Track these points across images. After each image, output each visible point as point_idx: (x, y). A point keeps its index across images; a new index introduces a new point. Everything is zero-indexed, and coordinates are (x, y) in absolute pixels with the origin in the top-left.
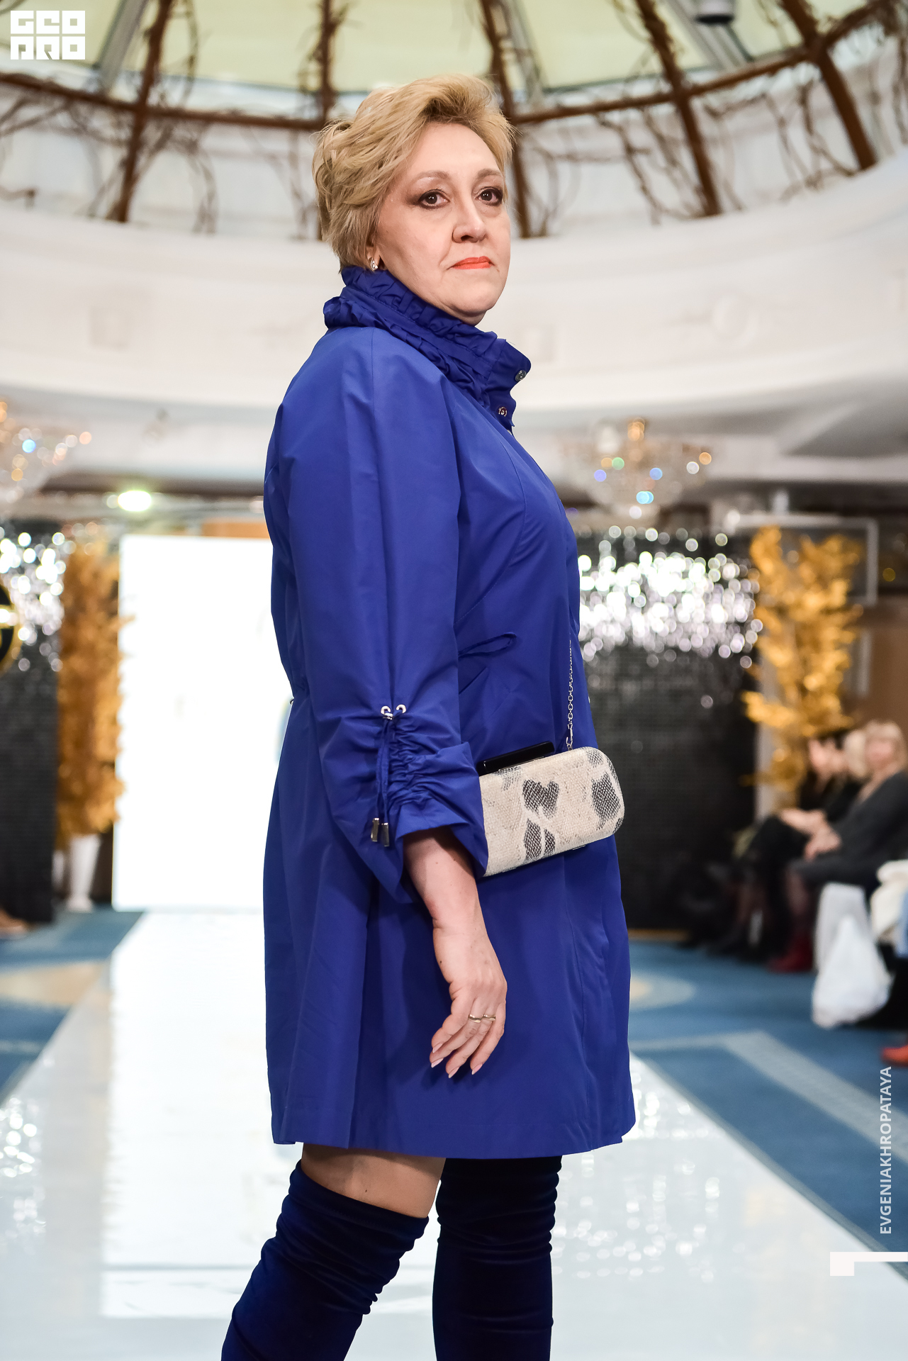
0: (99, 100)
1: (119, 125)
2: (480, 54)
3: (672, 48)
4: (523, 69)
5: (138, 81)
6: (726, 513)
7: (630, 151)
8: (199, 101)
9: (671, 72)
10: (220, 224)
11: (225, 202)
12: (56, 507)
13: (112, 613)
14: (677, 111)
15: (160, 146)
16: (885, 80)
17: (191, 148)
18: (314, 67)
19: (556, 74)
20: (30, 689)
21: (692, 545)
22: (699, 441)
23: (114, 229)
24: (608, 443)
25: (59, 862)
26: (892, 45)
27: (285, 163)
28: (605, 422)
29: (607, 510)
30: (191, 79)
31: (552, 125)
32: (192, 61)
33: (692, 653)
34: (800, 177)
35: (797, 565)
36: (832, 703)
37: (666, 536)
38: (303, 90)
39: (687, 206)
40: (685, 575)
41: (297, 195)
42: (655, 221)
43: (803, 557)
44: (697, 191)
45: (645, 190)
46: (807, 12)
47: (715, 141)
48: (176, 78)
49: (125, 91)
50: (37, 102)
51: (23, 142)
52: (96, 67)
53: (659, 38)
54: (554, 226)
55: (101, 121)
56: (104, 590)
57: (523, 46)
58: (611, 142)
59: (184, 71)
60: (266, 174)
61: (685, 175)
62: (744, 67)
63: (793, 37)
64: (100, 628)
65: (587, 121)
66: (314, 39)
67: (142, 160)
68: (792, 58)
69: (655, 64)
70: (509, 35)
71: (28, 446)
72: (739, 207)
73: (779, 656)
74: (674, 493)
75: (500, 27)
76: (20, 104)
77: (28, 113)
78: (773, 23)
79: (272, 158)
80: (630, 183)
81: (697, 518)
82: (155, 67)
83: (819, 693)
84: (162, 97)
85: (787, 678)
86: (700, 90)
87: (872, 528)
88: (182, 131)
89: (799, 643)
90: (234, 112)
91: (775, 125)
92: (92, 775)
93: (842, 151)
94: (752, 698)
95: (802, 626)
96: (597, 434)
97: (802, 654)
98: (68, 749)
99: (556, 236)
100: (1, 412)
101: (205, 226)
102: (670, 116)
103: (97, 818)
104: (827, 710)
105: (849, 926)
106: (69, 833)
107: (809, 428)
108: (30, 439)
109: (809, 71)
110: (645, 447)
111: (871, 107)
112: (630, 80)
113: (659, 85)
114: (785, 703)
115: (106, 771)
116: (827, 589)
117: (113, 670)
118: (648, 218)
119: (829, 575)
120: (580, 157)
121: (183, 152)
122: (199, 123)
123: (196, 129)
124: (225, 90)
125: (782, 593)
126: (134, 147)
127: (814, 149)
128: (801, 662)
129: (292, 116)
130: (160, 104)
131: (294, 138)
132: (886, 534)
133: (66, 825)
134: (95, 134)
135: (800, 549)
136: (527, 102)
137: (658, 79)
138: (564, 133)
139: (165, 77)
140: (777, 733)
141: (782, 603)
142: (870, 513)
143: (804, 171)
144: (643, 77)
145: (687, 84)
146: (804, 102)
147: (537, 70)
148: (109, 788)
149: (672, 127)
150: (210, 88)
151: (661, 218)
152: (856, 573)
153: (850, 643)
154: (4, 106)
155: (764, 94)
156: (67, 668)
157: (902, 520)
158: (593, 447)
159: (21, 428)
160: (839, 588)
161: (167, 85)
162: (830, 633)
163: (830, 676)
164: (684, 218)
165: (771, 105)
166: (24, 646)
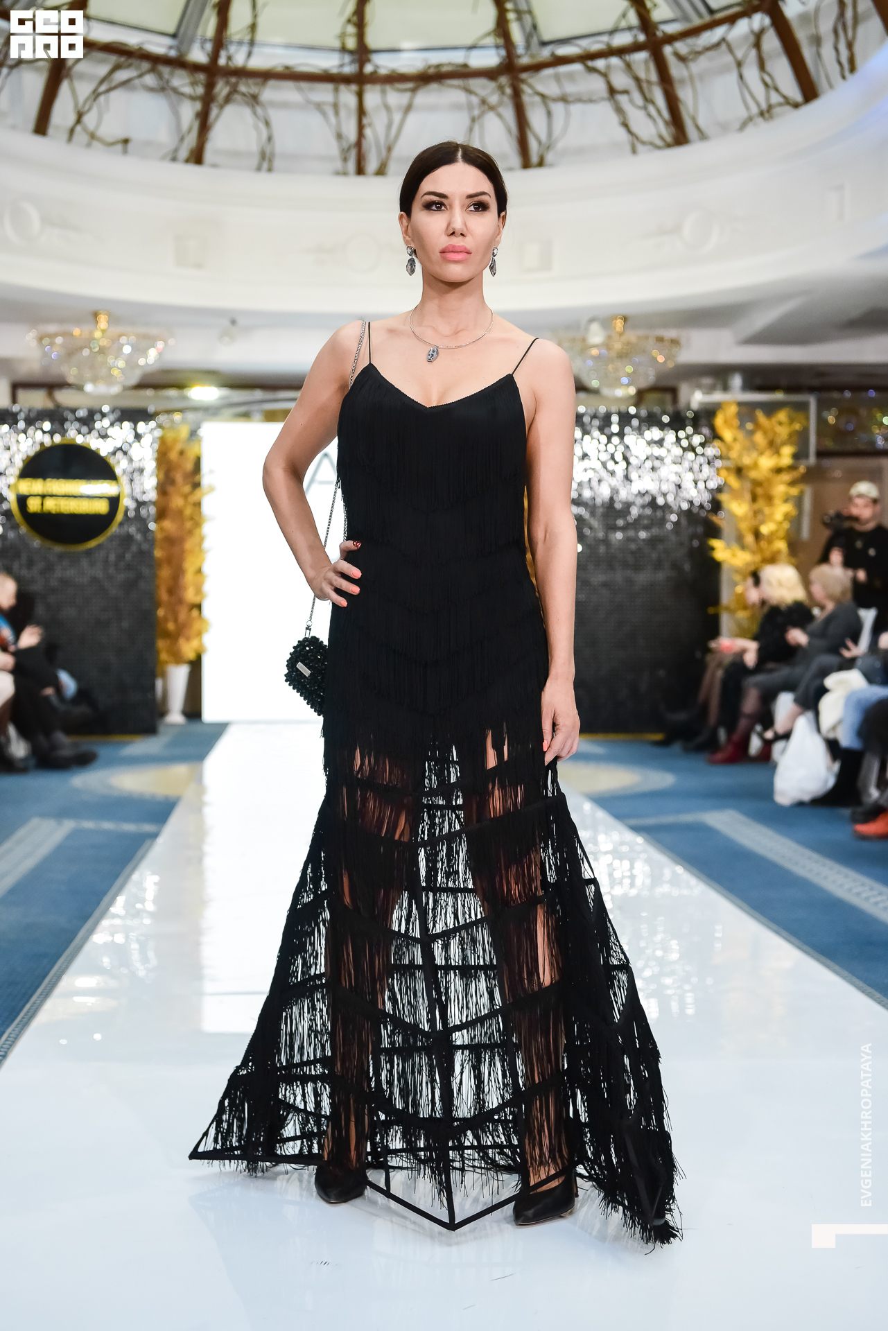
0: (179, 63)
1: (193, 84)
2: (488, 15)
3: (649, 4)
4: (523, 27)
5: (209, 47)
6: (693, 393)
7: (612, 91)
8: (257, 63)
9: (646, 24)
10: (277, 163)
11: (280, 145)
12: (148, 399)
13: (197, 485)
14: (650, 56)
15: (228, 100)
16: (826, 26)
17: (254, 100)
18: (351, 29)
19: (550, 29)
20: (134, 548)
21: (666, 419)
22: (671, 333)
23: (193, 169)
24: (596, 336)
25: (159, 684)
27: (330, 112)
28: (592, 320)
29: (595, 392)
30: (252, 43)
31: (548, 72)
32: (253, 27)
33: (667, 507)
34: (755, 110)
35: (752, 433)
36: (781, 545)
37: (643, 413)
38: (343, 50)
39: (661, 137)
40: (660, 443)
41: (339, 136)
42: (634, 151)
43: (757, 427)
44: (666, 123)
45: (625, 125)
47: (682, 81)
48: (240, 43)
49: (199, 55)
50: (129, 66)
51: (118, 99)
52: (174, 36)
54: (549, 157)
55: (180, 80)
56: (189, 466)
57: (523, 7)
58: (598, 84)
59: (247, 38)
60: (315, 119)
61: (659, 111)
62: (707, 18)
64: (186, 497)
65: (577, 67)
66: (351, 7)
67: (214, 112)
68: (747, 9)
69: (633, 19)
71: (127, 349)
72: (703, 136)
73: (737, 507)
74: (649, 378)
76: (117, 67)
77: (122, 75)
79: (319, 107)
80: (614, 119)
81: (668, 397)
82: (224, 34)
83: (770, 538)
84: (229, 58)
85: (744, 526)
86: (671, 39)
87: (812, 401)
88: (242, 88)
89: (754, 498)
90: (287, 68)
91: (734, 66)
92: (182, 615)
93: (790, 88)
94: (715, 543)
95: (756, 483)
96: (587, 329)
97: (757, 506)
98: (164, 595)
99: (551, 165)
100: (103, 322)
101: (265, 165)
102: (646, 62)
103: (188, 650)
104: (779, 552)
105: (803, 725)
106: (167, 662)
107: (761, 320)
108: (128, 344)
109: (762, 20)
110: (624, 338)
111: (814, 49)
112: (612, 32)
113: (636, 36)
114: (743, 547)
115: (195, 613)
116: (777, 452)
117: (197, 531)
118: (628, 148)
119: (778, 441)
120: (570, 99)
121: (247, 104)
122: (259, 80)
123: (256, 84)
124: (280, 51)
125: (740, 456)
126: (208, 100)
127: (766, 85)
128: (756, 513)
129: (335, 71)
130: (228, 63)
131: (336, 90)
132: (823, 406)
133: (164, 656)
134: (175, 90)
135: (754, 420)
136: (526, 54)
137: (635, 31)
138: (557, 78)
139: (231, 42)
140: (737, 571)
141: (740, 464)
142: (811, 389)
143: (758, 104)
144: (623, 30)
145: (659, 34)
146: (757, 45)
147: (535, 27)
148: (196, 626)
149: (647, 70)
150: (267, 50)
151: (640, 147)
152: (800, 439)
153: (795, 496)
154: (103, 70)
155: (723, 40)
156: (162, 529)
157: (835, 395)
158: (584, 340)
159: (120, 336)
160: (787, 451)
161: (232, 49)
162: (780, 489)
163: (780, 523)
164: (656, 147)
165: (730, 49)
166: (127, 511)
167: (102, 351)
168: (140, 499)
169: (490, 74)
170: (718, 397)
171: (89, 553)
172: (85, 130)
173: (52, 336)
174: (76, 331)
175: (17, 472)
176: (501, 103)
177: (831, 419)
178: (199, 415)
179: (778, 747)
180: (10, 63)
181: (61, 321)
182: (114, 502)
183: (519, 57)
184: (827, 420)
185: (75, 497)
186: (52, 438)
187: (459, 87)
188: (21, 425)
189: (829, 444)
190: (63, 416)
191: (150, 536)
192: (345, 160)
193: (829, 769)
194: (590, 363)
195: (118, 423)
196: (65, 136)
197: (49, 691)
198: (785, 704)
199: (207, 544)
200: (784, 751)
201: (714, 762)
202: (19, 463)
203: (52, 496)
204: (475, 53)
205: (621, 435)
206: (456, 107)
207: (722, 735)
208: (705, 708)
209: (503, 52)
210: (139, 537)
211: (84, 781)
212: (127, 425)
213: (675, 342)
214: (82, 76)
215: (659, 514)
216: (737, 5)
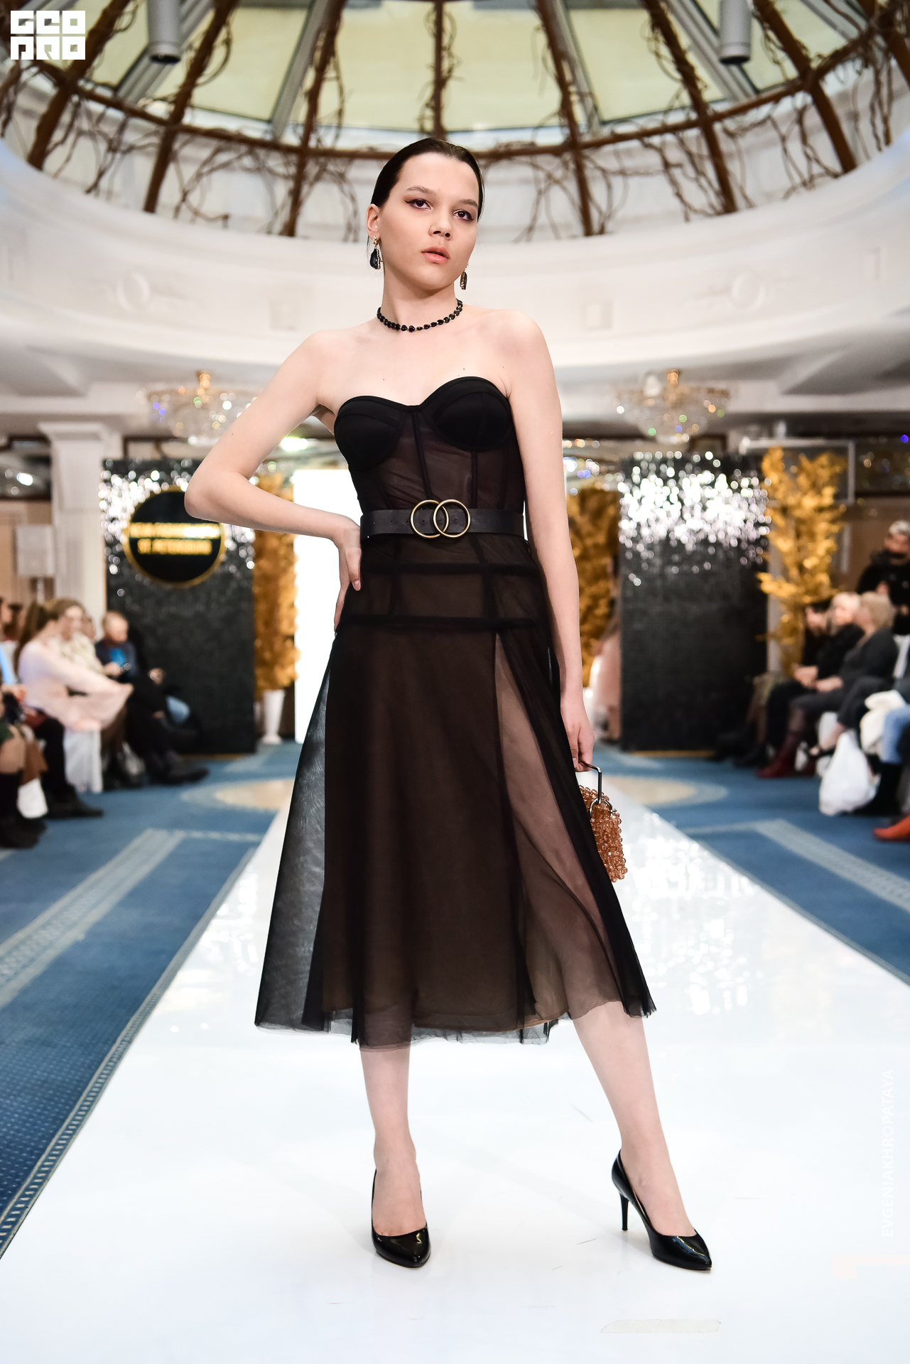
0: (273, 146)
1: (287, 164)
2: (553, 98)
3: (700, 85)
4: (585, 108)
5: (301, 131)
6: (741, 439)
7: (667, 165)
8: (345, 144)
9: (698, 103)
14: (701, 132)
15: (318, 178)
16: (863, 103)
17: (341, 178)
18: (429, 113)
19: (609, 110)
20: (234, 585)
21: (717, 463)
22: (721, 385)
23: (286, 241)
24: (653, 388)
25: (257, 708)
26: (869, 74)
28: (649, 374)
29: (652, 440)
30: (339, 127)
31: (608, 148)
32: (340, 113)
33: (718, 544)
34: (797, 180)
35: (795, 476)
36: (824, 578)
37: (696, 458)
38: (422, 130)
39: (712, 206)
40: (712, 484)
42: (687, 219)
43: (801, 469)
44: (717, 194)
45: (679, 195)
46: (804, 52)
47: (731, 155)
48: (329, 127)
49: (291, 138)
50: (228, 150)
51: (219, 180)
52: (269, 122)
53: (689, 78)
54: (610, 226)
55: (275, 162)
57: (585, 89)
58: (653, 159)
59: (335, 122)
61: (709, 183)
62: (754, 97)
63: (791, 72)
65: (635, 144)
66: (429, 92)
67: (305, 189)
68: (790, 89)
69: (686, 99)
70: (574, 81)
71: (227, 405)
72: (750, 205)
73: (784, 544)
74: (701, 426)
75: (568, 77)
76: (218, 151)
77: (223, 158)
78: (777, 62)
80: (668, 190)
81: (718, 444)
82: (314, 119)
83: (813, 572)
84: (319, 141)
85: (789, 561)
86: (720, 117)
87: (851, 446)
88: (331, 167)
89: (798, 535)
90: (371, 149)
91: (778, 140)
92: (278, 645)
93: (830, 158)
94: (764, 577)
95: (800, 521)
96: (644, 382)
97: (800, 542)
98: (260, 627)
99: (611, 233)
100: (205, 381)
101: (351, 237)
102: (698, 138)
103: (283, 677)
104: (820, 585)
105: (846, 742)
106: (263, 689)
107: (804, 372)
108: (228, 400)
109: (804, 98)
110: (679, 390)
111: (852, 123)
112: (667, 111)
113: (688, 114)
114: (788, 580)
115: (288, 643)
116: (820, 493)
117: (291, 569)
118: (682, 216)
119: (820, 482)
120: (628, 172)
121: (335, 181)
122: (346, 159)
123: (344, 164)
124: (364, 134)
125: (785, 497)
126: (299, 180)
127: (808, 157)
128: (799, 549)
130: (317, 146)
132: (860, 451)
133: (261, 683)
134: (271, 171)
135: (798, 464)
136: (588, 132)
137: (688, 110)
138: (617, 154)
139: (321, 126)
140: (783, 601)
141: (784, 504)
142: (849, 435)
143: (800, 174)
144: (676, 109)
145: (710, 112)
146: (800, 121)
147: (596, 108)
148: (290, 655)
149: (699, 146)
150: (353, 133)
151: (692, 216)
152: (840, 481)
153: (835, 533)
154: (205, 153)
155: (769, 117)
156: (257, 567)
157: (872, 440)
158: (642, 392)
159: (221, 393)
160: (829, 492)
161: (322, 132)
162: (822, 526)
163: (822, 558)
164: (709, 215)
165: (775, 125)
166: (228, 552)
167: (204, 407)
168: (239, 540)
169: (555, 151)
170: (764, 443)
171: (193, 589)
172: (190, 208)
173: (160, 394)
174: (181, 389)
175: (129, 517)
176: (565, 178)
177: (867, 462)
178: (291, 464)
179: (822, 763)
180: (123, 148)
181: (168, 380)
182: (216, 543)
183: (581, 135)
184: (862, 464)
185: (181, 539)
186: (160, 486)
187: (527, 163)
188: (132, 474)
189: (866, 486)
190: (169, 466)
191: (249, 574)
193: (870, 782)
194: (647, 413)
196: (171, 213)
197: (159, 715)
198: (828, 723)
199: (298, 582)
200: (827, 766)
201: (763, 777)
202: (132, 510)
203: (160, 538)
204: (542, 133)
205: (676, 478)
206: (525, 181)
207: (771, 752)
208: (753, 728)
209: (567, 131)
210: (238, 574)
211: (192, 796)
213: (725, 394)
214: (187, 160)
215: (711, 550)
216: (783, 84)
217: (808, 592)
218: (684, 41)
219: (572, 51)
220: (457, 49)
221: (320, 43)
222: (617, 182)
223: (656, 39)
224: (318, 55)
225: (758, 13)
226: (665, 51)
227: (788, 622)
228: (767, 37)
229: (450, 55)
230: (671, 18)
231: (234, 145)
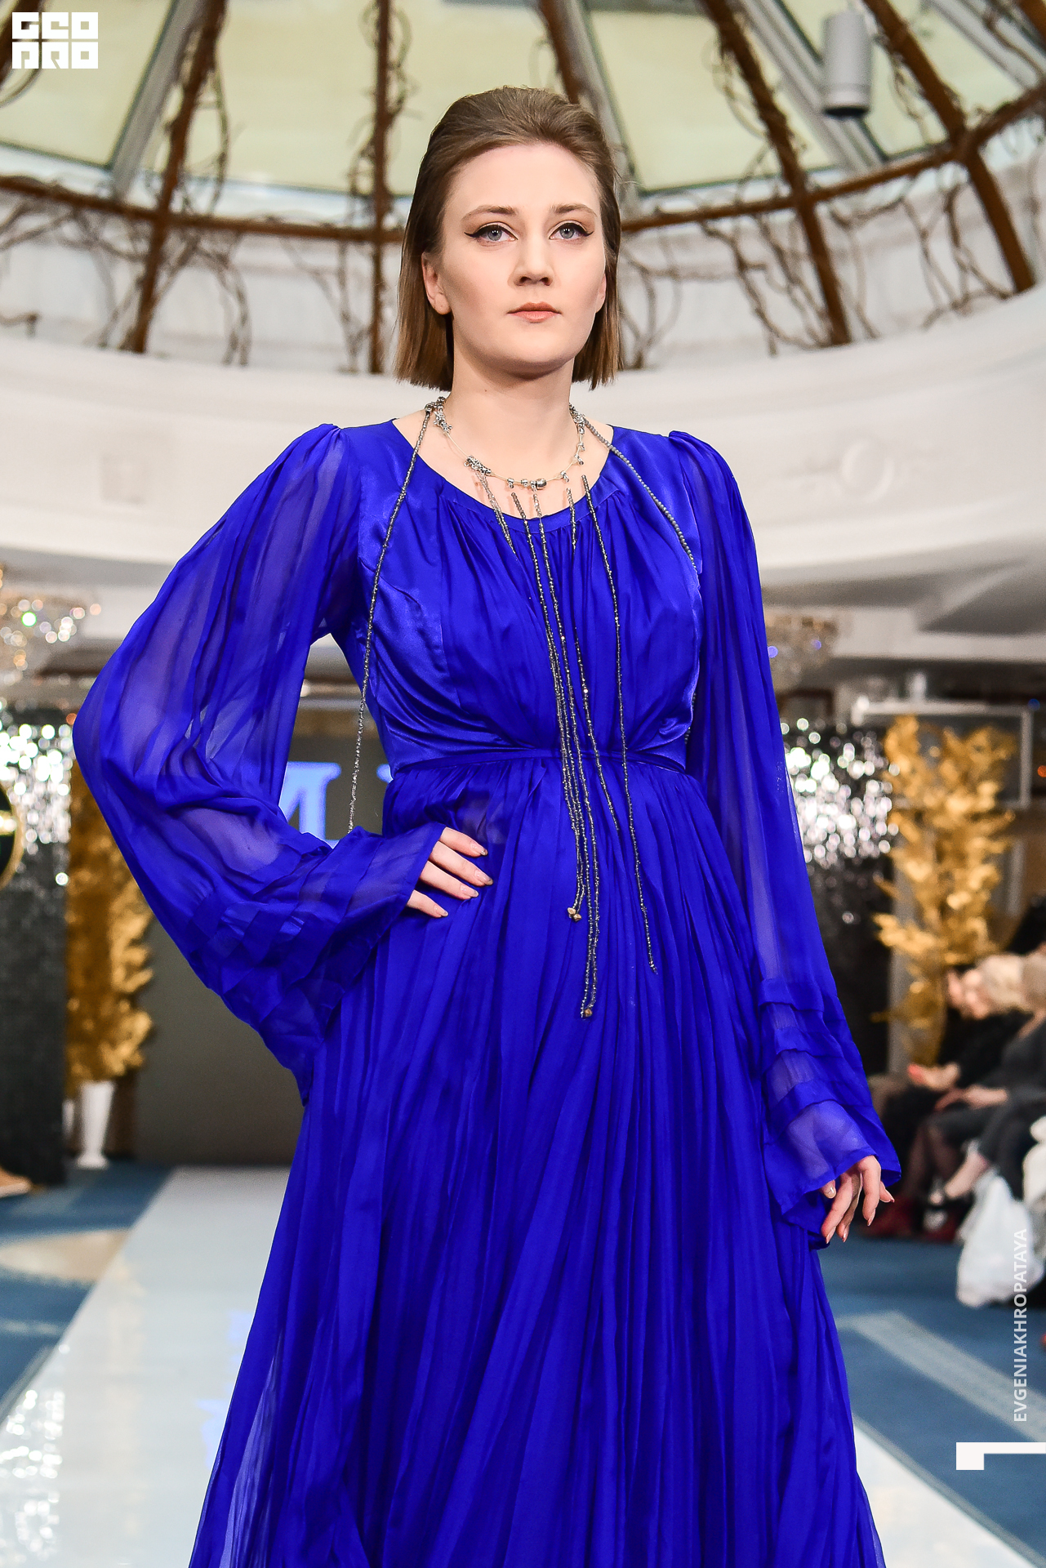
0: (113, 207)
1: (134, 237)
3: (794, 145)
5: (157, 185)
6: (854, 700)
7: (742, 266)
8: (228, 208)
9: (791, 171)
10: (255, 354)
11: (258, 328)
12: (59, 691)
14: (797, 217)
15: (183, 261)
17: (221, 262)
18: (366, 166)
19: (654, 174)
20: (35, 911)
21: (815, 738)
22: (823, 614)
23: (130, 360)
25: (69, 1109)
27: (333, 282)
30: (221, 180)
31: (650, 235)
32: (222, 159)
34: (945, 300)
35: (938, 761)
36: (978, 926)
38: (354, 193)
39: (812, 333)
40: (806, 771)
41: (346, 318)
42: (773, 351)
43: (946, 752)
44: (820, 315)
45: (760, 313)
46: (955, 103)
47: (843, 255)
48: (204, 180)
49: (142, 196)
50: (39, 210)
51: (23, 256)
52: (107, 167)
53: (778, 132)
54: (651, 356)
55: (114, 232)
58: (721, 255)
59: (214, 175)
60: (310, 292)
61: (809, 296)
62: (878, 167)
63: (936, 132)
65: (692, 229)
66: (366, 133)
67: (163, 278)
68: (935, 158)
69: (772, 163)
71: (29, 620)
72: (872, 335)
73: (916, 869)
74: (792, 677)
76: (21, 212)
77: (30, 223)
78: (913, 115)
79: (317, 274)
80: (744, 305)
81: (820, 706)
82: (179, 168)
83: (963, 914)
84: (187, 202)
86: (827, 195)
87: (1026, 716)
88: (206, 245)
89: (940, 856)
90: (271, 219)
91: (916, 237)
92: (107, 1008)
93: (996, 270)
94: (884, 920)
95: (944, 835)
97: (942, 868)
98: (79, 981)
99: (654, 368)
101: (237, 357)
102: (791, 225)
103: (113, 1060)
104: (972, 935)
106: (80, 1077)
107: (955, 598)
108: (31, 611)
109: (955, 173)
111: (1029, 216)
112: (744, 180)
113: (776, 187)
114: (923, 926)
116: (973, 790)
118: (764, 348)
119: (975, 775)
120: (682, 273)
121: (212, 268)
122: (230, 235)
123: (227, 241)
124: (262, 194)
126: (154, 261)
127: (962, 267)
128: (942, 878)
129: (340, 224)
130: (184, 210)
131: (343, 252)
132: (1041, 720)
133: (77, 1067)
134: (109, 248)
135: (941, 743)
137: (776, 180)
138: (664, 244)
140: (914, 961)
141: (919, 806)
142: (1024, 699)
143: (949, 291)
144: (758, 178)
145: (810, 188)
146: (949, 208)
147: (631, 170)
149: (793, 238)
150: (244, 191)
151: (781, 347)
152: (1007, 773)
153: (999, 855)
155: (900, 200)
156: (76, 884)
159: (20, 599)
160: (988, 789)
161: (192, 188)
162: (977, 844)
163: (977, 893)
164: (804, 347)
165: (911, 212)
166: (27, 859)
168: (46, 839)
170: (891, 706)
191: (59, 895)
192: (354, 351)
195: (14, 727)
210: (41, 894)
212: (26, 730)
213: (830, 629)
216: (921, 150)
217: (952, 948)
218: (771, 74)
219: (595, 81)
220: (411, 67)
221: (192, 48)
222: (664, 287)
223: (727, 69)
224: (187, 67)
225: (886, 38)
226: (740, 88)
227: (921, 993)
228: (898, 77)
229: (402, 77)
230: (751, 37)
231: (47, 204)
